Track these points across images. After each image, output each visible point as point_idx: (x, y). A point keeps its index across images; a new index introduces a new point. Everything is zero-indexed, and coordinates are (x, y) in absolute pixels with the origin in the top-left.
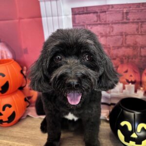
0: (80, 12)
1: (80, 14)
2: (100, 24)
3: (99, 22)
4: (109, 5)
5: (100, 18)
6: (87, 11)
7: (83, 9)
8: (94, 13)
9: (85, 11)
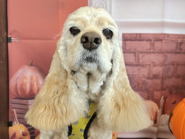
0: (132, 38)
1: (131, 40)
2: (153, 53)
3: (152, 50)
4: (165, 34)
5: (153, 46)
6: (140, 37)
7: (135, 36)
8: (148, 40)
9: (138, 38)
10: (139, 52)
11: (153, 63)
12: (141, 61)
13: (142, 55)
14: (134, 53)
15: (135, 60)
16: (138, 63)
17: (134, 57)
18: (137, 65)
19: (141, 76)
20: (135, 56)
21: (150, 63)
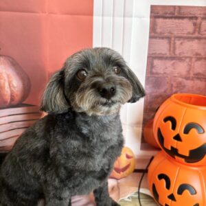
1: (165, 18)
2: (198, 38)
3: (196, 35)
5: (200, 28)
6: (179, 13)
7: (172, 10)
8: (191, 18)
9: (177, 13)
10: (176, 37)
11: (197, 54)
12: (177, 52)
13: (180, 42)
14: (169, 38)
15: (170, 50)
16: (173, 55)
17: (168, 46)
18: (172, 58)
19: (176, 75)
20: (170, 43)
21: (191, 55)
